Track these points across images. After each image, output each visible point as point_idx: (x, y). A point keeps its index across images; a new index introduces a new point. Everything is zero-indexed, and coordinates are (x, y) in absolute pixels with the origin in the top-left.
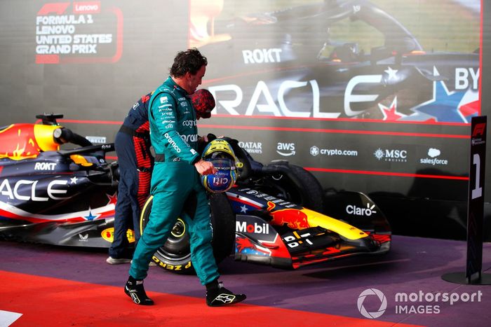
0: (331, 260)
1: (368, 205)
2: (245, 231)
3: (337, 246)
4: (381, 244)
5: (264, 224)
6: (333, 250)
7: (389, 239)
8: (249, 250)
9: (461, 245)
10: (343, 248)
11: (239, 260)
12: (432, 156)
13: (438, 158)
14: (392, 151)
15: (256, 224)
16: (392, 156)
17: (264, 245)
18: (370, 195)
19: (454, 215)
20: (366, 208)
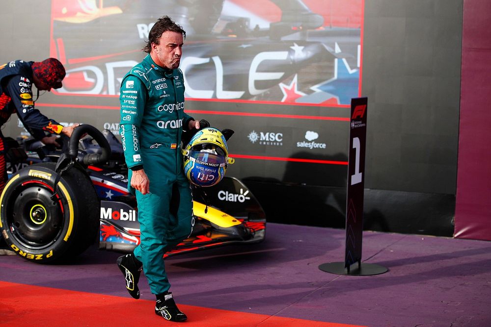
0: (202, 249)
1: (242, 190)
2: (110, 218)
3: (209, 234)
4: (254, 232)
5: (130, 211)
6: (203, 239)
7: (263, 227)
8: (114, 238)
9: (339, 233)
10: (215, 236)
11: (104, 249)
12: (310, 139)
13: (316, 141)
14: (267, 134)
15: (122, 210)
16: (267, 139)
17: (131, 233)
18: (243, 181)
19: (331, 201)
20: (239, 194)
